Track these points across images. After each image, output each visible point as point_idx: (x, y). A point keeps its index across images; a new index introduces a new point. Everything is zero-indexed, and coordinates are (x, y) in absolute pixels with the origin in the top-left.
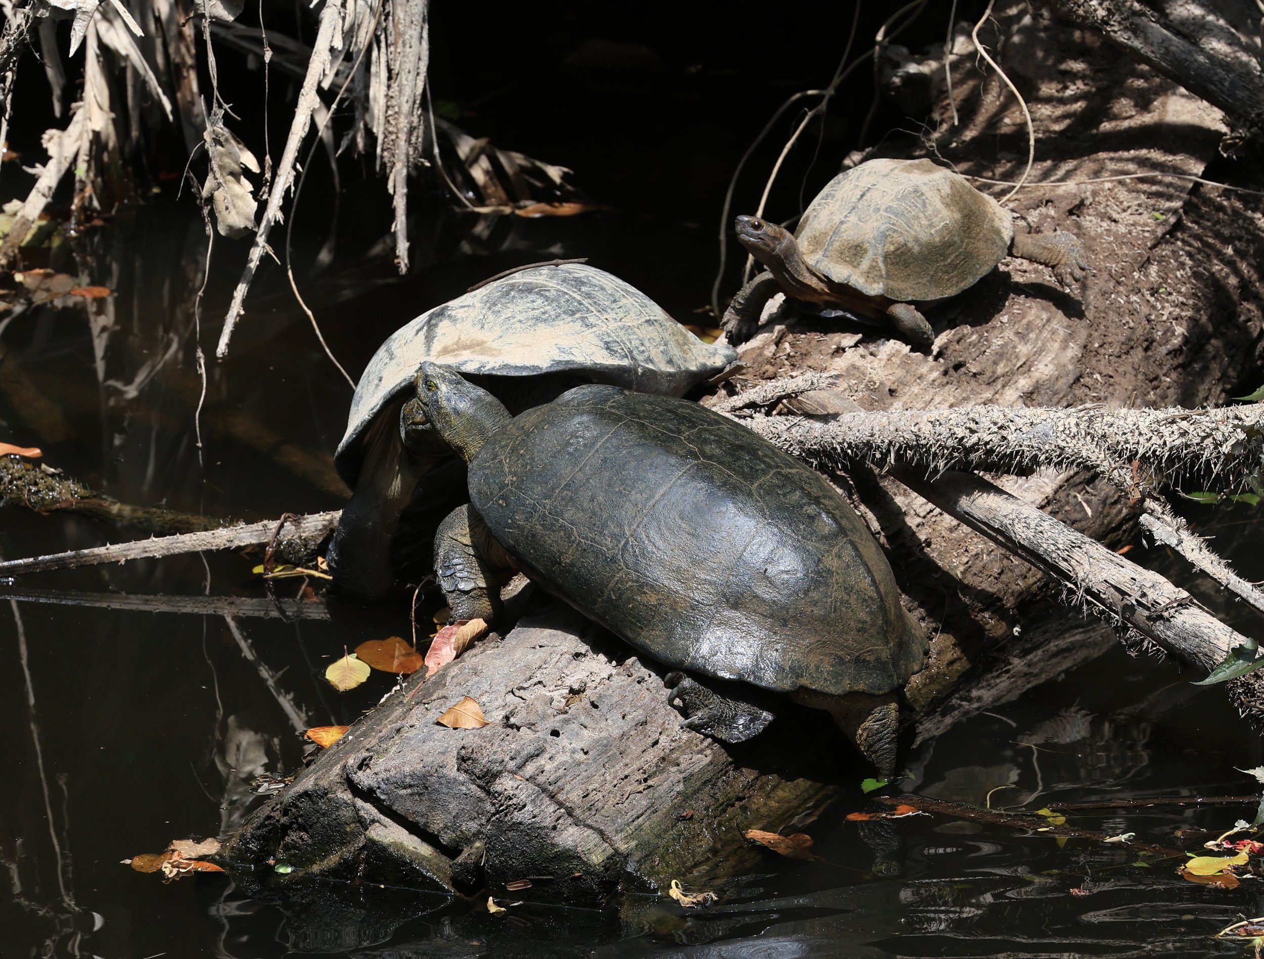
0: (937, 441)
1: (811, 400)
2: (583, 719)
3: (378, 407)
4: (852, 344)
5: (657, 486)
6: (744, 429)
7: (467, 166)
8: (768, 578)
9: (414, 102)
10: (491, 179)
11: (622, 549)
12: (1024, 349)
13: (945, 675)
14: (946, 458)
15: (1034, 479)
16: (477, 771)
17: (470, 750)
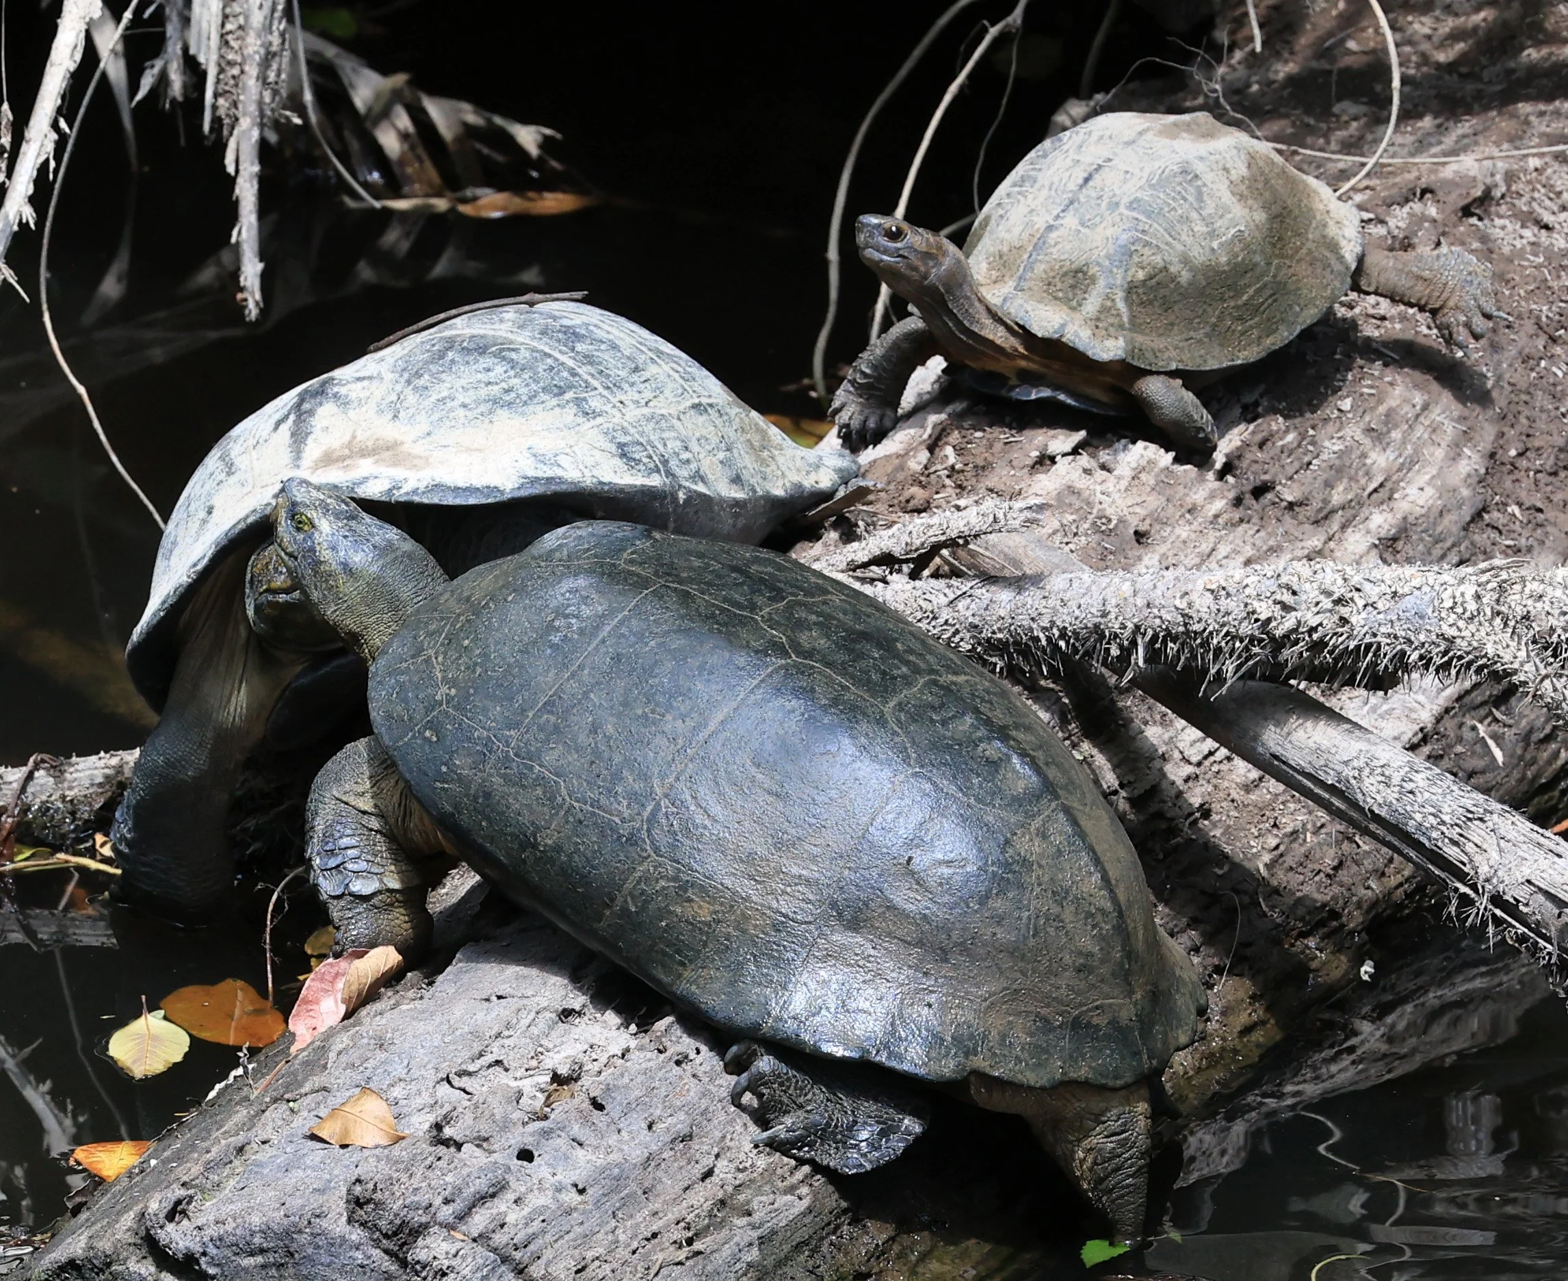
0: (1223, 625)
1: (993, 549)
2: (576, 1130)
3: (205, 561)
4: (1068, 448)
5: (713, 704)
6: (872, 602)
7: (368, 124)
8: (913, 873)
9: (273, 10)
10: (412, 148)
11: (649, 821)
12: (1380, 460)
13: (1235, 1052)
14: (1239, 657)
15: (1398, 696)
16: (383, 1224)
17: (371, 1186)
